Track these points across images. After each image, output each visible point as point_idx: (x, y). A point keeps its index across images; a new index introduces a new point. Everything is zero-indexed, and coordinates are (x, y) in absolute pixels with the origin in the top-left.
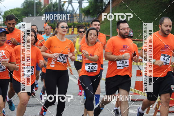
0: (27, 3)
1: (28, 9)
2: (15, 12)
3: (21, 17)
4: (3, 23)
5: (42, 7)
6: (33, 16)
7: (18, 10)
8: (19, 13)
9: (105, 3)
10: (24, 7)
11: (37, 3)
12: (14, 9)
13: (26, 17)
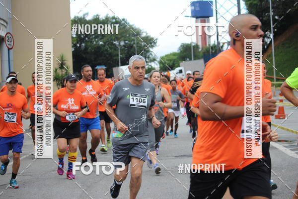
0: (184, 46)
1: (185, 53)
2: (172, 57)
3: (178, 61)
4: (159, 69)
5: (200, 50)
6: (190, 59)
7: (174, 54)
8: (175, 57)
9: (266, 43)
10: (181, 52)
11: (194, 47)
12: (171, 54)
13: (184, 62)
